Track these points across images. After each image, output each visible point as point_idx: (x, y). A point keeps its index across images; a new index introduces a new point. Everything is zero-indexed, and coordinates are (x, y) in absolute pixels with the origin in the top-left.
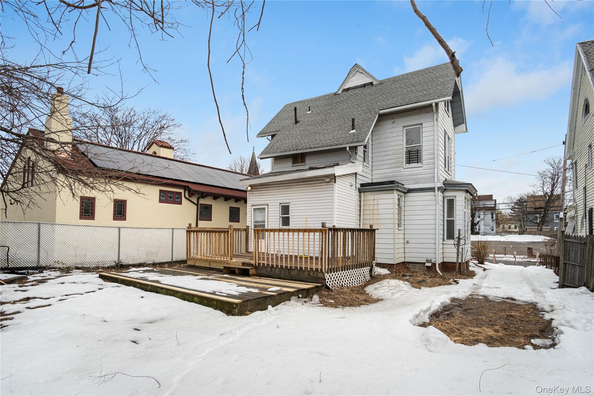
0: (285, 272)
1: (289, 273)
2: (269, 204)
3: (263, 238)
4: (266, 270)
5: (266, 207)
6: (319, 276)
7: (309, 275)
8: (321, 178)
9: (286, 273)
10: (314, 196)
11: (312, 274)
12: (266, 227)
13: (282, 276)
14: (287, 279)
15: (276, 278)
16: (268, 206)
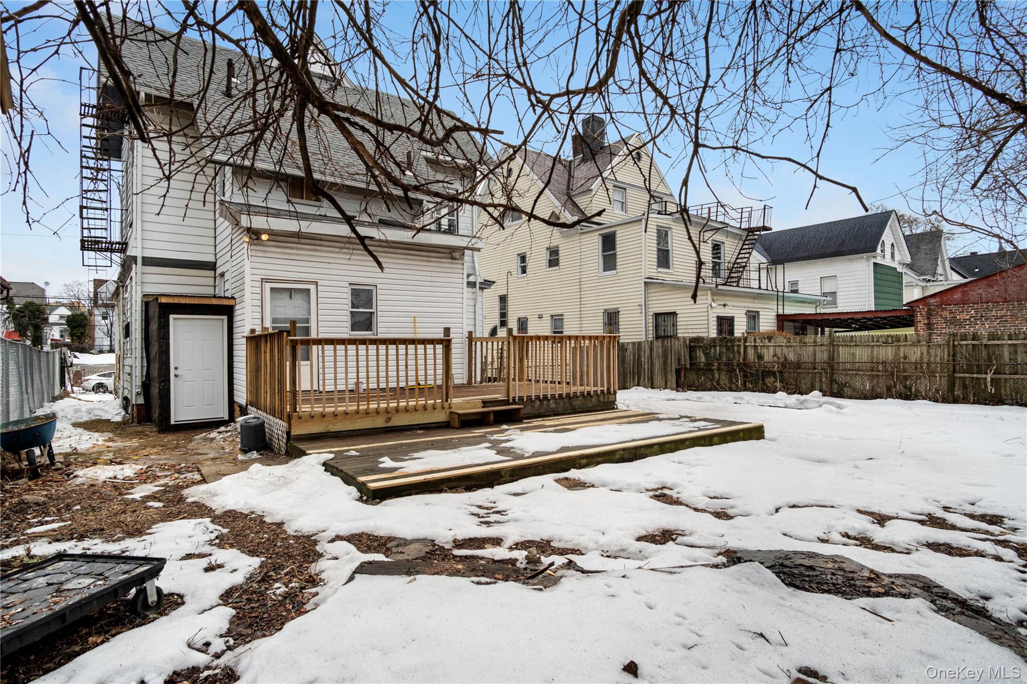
0: (565, 403)
1: (570, 404)
2: (319, 281)
3: (307, 358)
4: (533, 407)
5: (312, 287)
6: (610, 399)
7: (599, 400)
8: (441, 250)
9: (566, 405)
10: (429, 279)
11: (601, 399)
12: (313, 335)
13: (560, 410)
14: (569, 414)
15: (550, 416)
16: (317, 285)
